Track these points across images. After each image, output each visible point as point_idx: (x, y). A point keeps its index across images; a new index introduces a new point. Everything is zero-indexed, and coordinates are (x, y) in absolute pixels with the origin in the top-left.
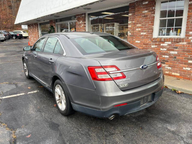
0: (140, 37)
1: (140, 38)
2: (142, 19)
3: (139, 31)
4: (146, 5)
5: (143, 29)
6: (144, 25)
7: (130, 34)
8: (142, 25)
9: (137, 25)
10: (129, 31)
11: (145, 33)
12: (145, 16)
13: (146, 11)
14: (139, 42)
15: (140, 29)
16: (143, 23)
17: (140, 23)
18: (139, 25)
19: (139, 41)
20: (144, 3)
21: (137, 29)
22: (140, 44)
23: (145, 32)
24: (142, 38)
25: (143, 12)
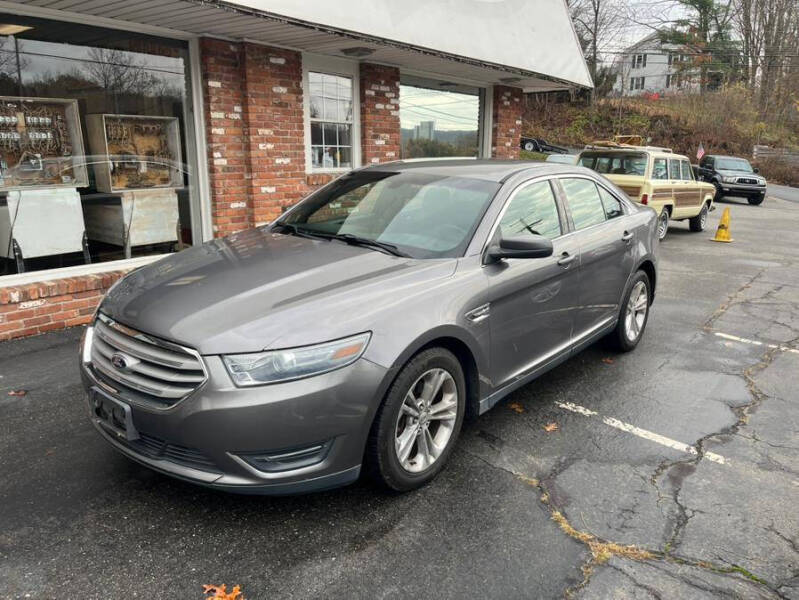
0: (273, 173)
1: (276, 177)
2: (273, 111)
3: (270, 153)
4: (279, 67)
5: (280, 147)
6: (282, 134)
7: (224, 162)
8: (276, 133)
9: (260, 131)
10: (217, 149)
11: (287, 161)
12: (280, 105)
13: (283, 90)
14: (272, 190)
15: (270, 146)
16: (277, 125)
17: (267, 126)
18: (267, 132)
19: (271, 186)
20: (273, 60)
21: (261, 146)
22: (276, 195)
23: (286, 156)
24: (282, 176)
25: (275, 90)
